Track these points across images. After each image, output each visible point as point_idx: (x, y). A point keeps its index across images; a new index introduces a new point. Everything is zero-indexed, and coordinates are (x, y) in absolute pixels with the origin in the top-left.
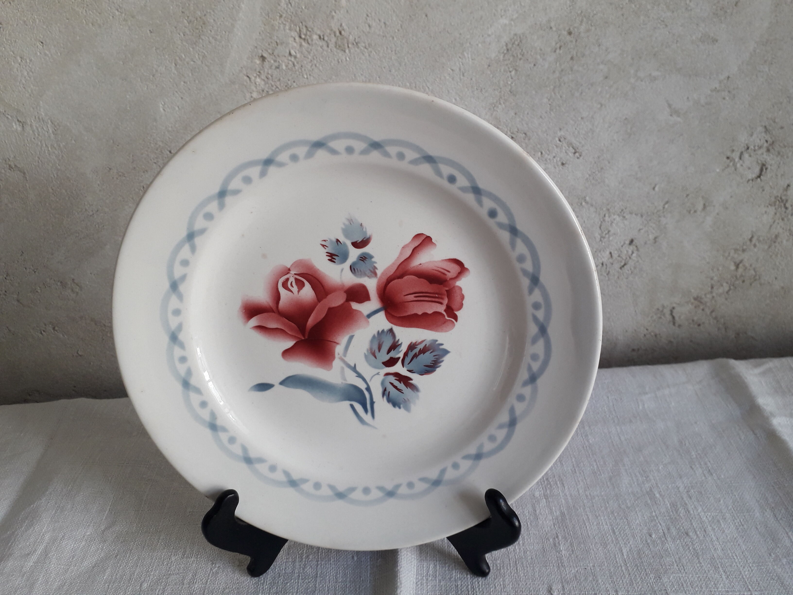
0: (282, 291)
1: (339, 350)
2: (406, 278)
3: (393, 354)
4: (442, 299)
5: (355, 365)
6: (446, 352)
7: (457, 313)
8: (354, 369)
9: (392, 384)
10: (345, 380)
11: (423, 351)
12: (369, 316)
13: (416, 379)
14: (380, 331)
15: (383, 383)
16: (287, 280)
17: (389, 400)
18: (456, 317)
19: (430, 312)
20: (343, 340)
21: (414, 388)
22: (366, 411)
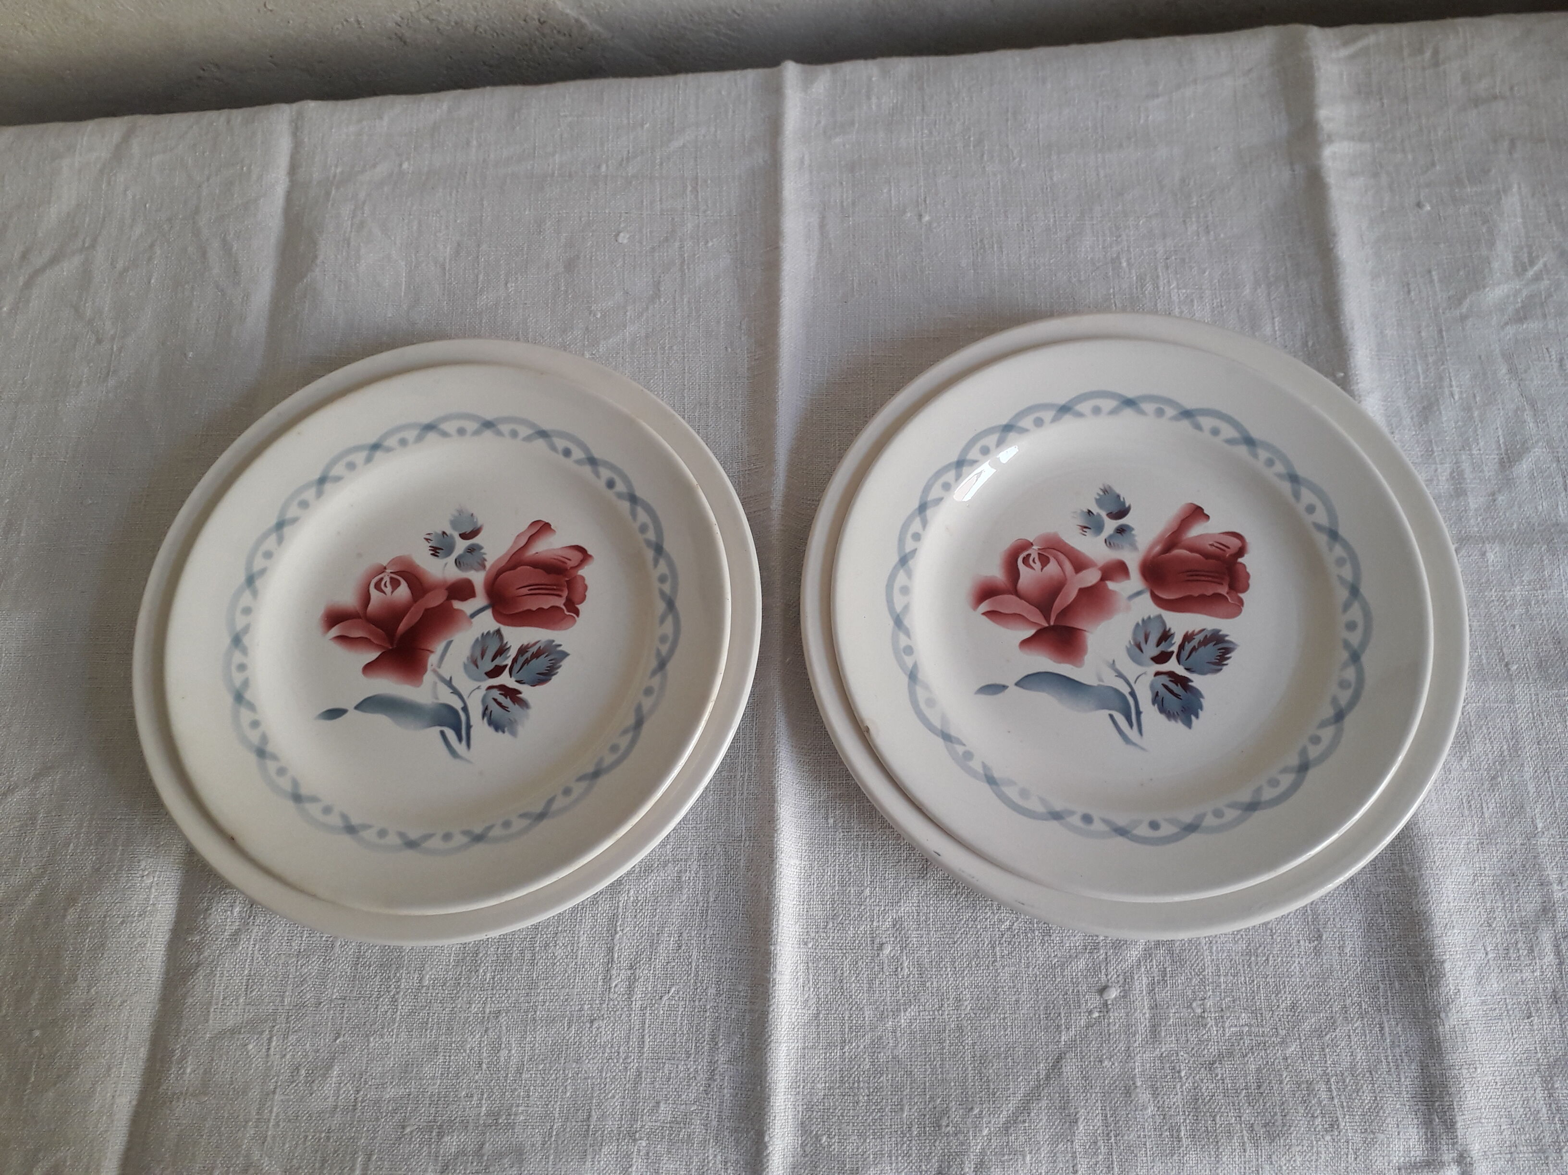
0: (374, 593)
1: (432, 660)
2: (519, 568)
3: (499, 661)
4: (562, 591)
5: (451, 678)
6: (565, 655)
7: (579, 607)
8: (449, 683)
9: (495, 700)
10: (437, 698)
11: (536, 655)
12: (473, 615)
13: (527, 692)
14: (485, 633)
15: (484, 700)
16: (382, 579)
17: (490, 723)
18: (577, 613)
19: (546, 607)
20: (439, 648)
21: (523, 704)
22: (460, 739)
